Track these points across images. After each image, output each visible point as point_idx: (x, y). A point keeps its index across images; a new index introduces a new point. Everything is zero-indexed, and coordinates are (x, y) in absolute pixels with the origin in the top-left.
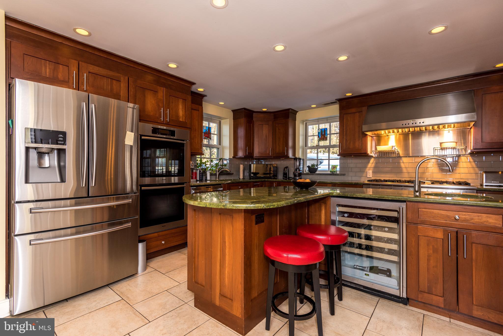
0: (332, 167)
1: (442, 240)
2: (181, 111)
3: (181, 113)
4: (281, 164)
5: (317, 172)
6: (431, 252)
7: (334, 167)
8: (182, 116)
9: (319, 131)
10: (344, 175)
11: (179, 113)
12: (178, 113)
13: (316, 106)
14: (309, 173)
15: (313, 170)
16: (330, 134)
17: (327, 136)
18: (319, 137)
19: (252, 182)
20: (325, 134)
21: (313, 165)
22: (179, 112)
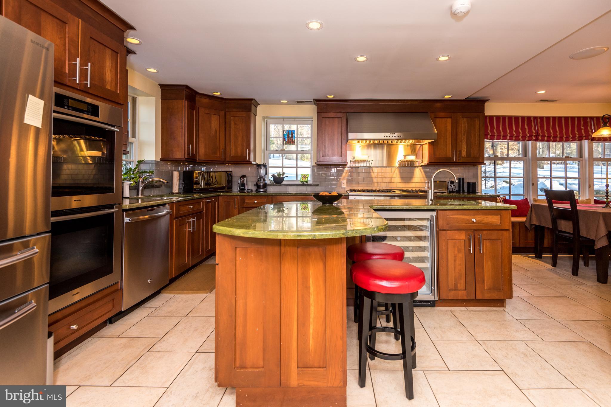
0: (302, 177)
1: (464, 240)
2: (109, 71)
3: (110, 74)
4: (237, 172)
5: (284, 183)
6: (457, 252)
7: (305, 177)
8: (110, 80)
9: (285, 132)
10: (317, 185)
11: (106, 74)
12: (104, 73)
13: (287, 102)
14: (274, 183)
15: (278, 180)
16: (298, 138)
17: (295, 139)
18: (284, 139)
19: (205, 198)
20: (292, 137)
21: (279, 174)
22: (106, 72)
